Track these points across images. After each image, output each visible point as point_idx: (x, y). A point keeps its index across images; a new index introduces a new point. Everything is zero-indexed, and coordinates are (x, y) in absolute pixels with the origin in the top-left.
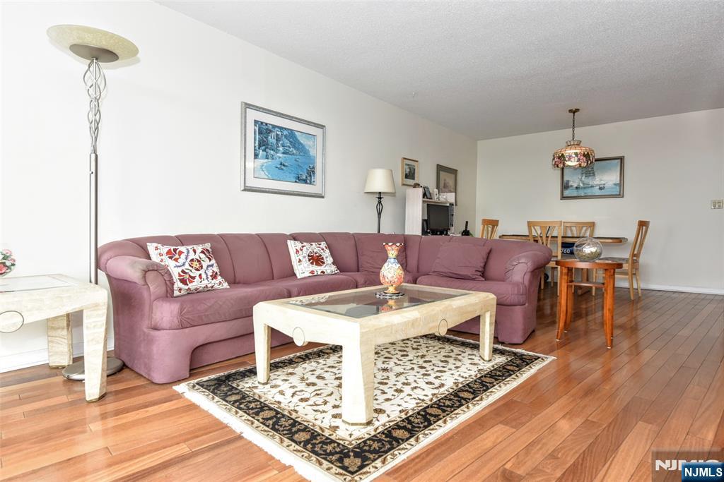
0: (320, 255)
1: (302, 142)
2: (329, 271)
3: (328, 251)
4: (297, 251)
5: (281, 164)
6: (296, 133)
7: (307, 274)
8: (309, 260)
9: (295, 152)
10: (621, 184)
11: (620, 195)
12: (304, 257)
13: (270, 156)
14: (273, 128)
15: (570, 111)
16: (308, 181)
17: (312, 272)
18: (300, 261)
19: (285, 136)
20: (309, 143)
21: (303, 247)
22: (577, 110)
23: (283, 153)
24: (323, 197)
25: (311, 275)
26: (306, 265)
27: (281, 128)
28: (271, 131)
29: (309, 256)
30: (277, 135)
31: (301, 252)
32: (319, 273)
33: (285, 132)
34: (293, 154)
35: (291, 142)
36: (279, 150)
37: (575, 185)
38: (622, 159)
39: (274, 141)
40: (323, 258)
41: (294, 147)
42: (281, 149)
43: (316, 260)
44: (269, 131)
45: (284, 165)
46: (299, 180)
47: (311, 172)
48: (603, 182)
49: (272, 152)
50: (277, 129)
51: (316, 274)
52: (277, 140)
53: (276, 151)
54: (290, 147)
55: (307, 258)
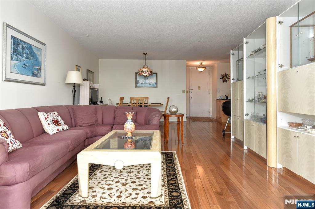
0: (57, 120)
1: (35, 52)
2: (66, 128)
3: (59, 117)
4: (46, 118)
5: (25, 65)
6: (33, 47)
7: (56, 131)
8: (53, 123)
9: (31, 58)
10: (156, 83)
11: (156, 87)
12: (51, 122)
13: (19, 59)
14: (21, 42)
15: (144, 54)
16: (38, 76)
17: (58, 130)
18: (49, 124)
19: (27, 48)
20: (38, 53)
21: (48, 115)
22: (146, 54)
23: (26, 58)
24: (45, 85)
25: (58, 131)
26: (53, 126)
27: (25, 43)
28: (20, 44)
29: (53, 121)
30: (23, 46)
31: (48, 119)
32: (62, 130)
33: (27, 45)
34: (30, 59)
35: (29, 51)
36: (24, 56)
37: (141, 82)
38: (156, 74)
39: (21, 50)
40: (59, 121)
41: (31, 55)
42: (25, 55)
43: (56, 122)
44: (19, 44)
45: (26, 66)
46: (34, 75)
47: (39, 70)
48: (150, 82)
49: (20, 57)
50: (23, 43)
51: (60, 131)
52: (22, 50)
53: (22, 56)
54: (29, 55)
55: (52, 122)
